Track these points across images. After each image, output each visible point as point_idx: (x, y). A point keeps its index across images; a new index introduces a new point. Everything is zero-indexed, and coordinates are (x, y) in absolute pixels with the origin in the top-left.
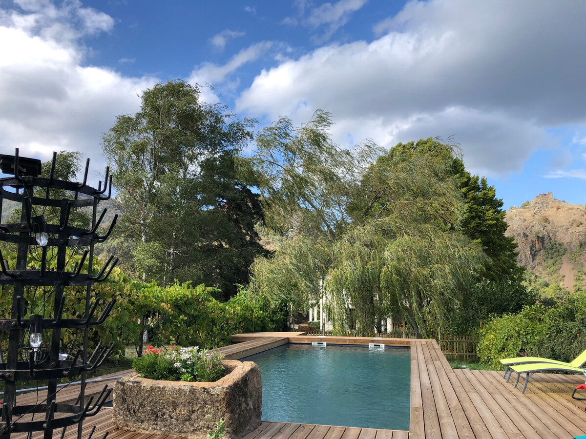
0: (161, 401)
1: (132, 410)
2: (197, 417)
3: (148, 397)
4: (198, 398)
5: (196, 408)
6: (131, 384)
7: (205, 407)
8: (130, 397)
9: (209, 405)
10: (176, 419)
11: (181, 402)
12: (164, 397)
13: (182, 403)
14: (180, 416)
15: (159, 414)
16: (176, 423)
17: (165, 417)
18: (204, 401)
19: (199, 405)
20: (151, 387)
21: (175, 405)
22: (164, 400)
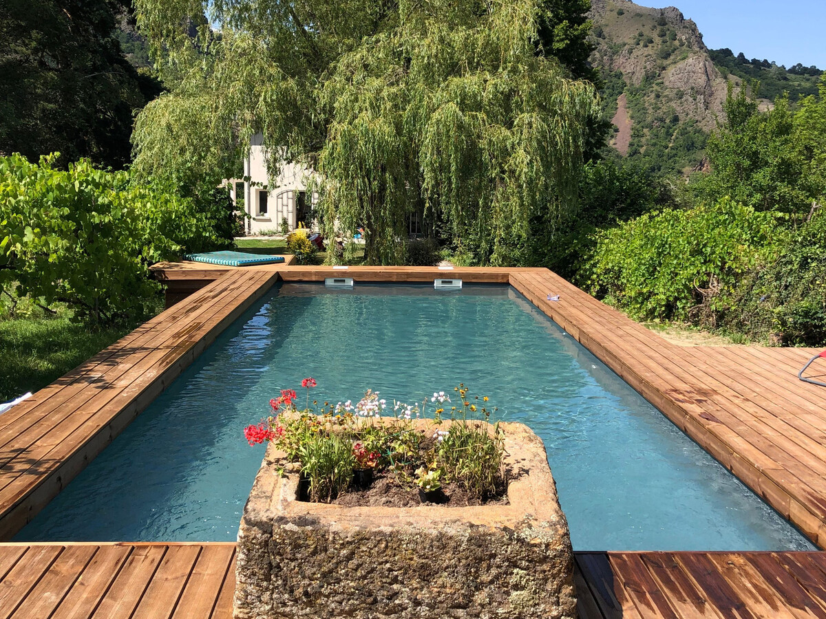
0: (388, 565)
1: (301, 590)
2: (491, 597)
3: (350, 557)
4: (494, 556)
5: (485, 578)
6: (290, 527)
7: (512, 573)
8: (292, 560)
9: (522, 569)
10: (428, 605)
11: (445, 565)
12: (395, 555)
13: (447, 567)
14: (441, 598)
15: (381, 595)
16: (428, 613)
17: (397, 602)
18: (508, 560)
19: (494, 571)
20: (358, 534)
21: (426, 574)
22: (394, 563)
